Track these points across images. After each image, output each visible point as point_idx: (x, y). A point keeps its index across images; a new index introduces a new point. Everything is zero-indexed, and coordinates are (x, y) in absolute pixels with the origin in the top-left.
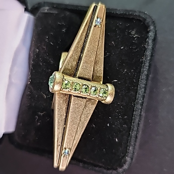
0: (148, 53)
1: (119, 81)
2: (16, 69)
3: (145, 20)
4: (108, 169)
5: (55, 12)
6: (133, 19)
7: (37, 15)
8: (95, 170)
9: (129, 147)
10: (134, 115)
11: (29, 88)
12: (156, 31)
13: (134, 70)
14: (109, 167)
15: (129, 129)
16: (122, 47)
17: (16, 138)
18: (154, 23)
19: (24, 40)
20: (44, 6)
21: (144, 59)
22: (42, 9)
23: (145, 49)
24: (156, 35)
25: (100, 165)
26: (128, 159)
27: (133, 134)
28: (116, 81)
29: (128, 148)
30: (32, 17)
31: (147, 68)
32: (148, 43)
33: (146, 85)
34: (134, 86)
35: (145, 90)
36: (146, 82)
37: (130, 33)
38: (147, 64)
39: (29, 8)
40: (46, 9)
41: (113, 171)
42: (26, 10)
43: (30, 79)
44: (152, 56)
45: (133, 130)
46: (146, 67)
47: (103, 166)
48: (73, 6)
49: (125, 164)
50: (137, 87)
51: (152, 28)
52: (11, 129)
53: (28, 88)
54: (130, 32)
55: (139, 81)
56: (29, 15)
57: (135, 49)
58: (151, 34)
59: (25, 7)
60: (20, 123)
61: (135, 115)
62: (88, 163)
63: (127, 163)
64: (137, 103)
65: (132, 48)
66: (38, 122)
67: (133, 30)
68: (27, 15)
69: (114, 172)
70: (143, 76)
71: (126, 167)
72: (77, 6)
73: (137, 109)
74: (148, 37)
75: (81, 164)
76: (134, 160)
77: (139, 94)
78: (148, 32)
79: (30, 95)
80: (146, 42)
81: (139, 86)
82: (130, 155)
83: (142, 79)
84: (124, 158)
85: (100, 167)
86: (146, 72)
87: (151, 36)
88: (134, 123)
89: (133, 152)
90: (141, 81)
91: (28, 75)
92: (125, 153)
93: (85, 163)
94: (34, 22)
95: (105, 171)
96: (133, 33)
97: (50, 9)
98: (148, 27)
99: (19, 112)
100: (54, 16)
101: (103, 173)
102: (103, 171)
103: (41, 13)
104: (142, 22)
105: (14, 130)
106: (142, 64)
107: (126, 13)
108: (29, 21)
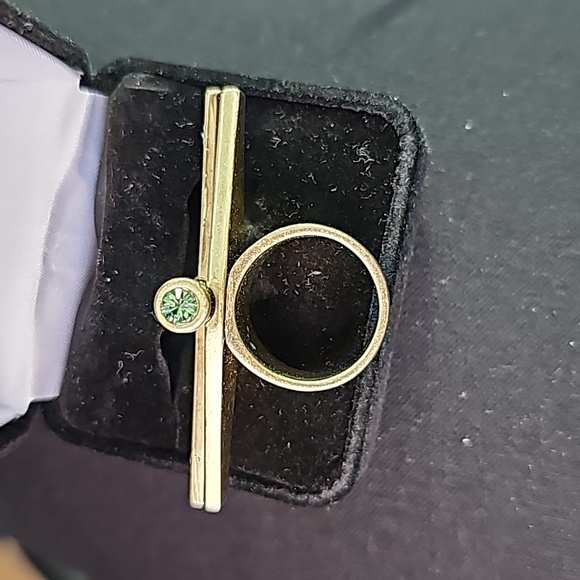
0: (398, 205)
1: (325, 272)
2: (60, 236)
3: (393, 115)
4: (299, 492)
5: (162, 88)
6: (362, 113)
7: (115, 94)
8: (266, 495)
9: (351, 438)
12: (420, 148)
14: (301, 487)
16: (333, 187)
17: (65, 414)
18: (414, 126)
19: (80, 163)
20: (133, 70)
21: (389, 220)
22: (127, 77)
23: (393, 193)
24: (419, 155)
25: (279, 481)
26: (348, 466)
28: (318, 273)
29: (348, 439)
30: (101, 98)
31: (396, 241)
32: (399, 179)
36: (394, 277)
38: (396, 231)
39: (93, 74)
40: (138, 81)
41: (311, 496)
42: (85, 82)
44: (408, 209)
45: (359, 394)
46: (394, 238)
47: (287, 484)
49: (339, 478)
51: (409, 138)
52: (51, 393)
53: (97, 287)
54: (355, 149)
56: (93, 94)
57: (367, 193)
58: (407, 157)
59: (82, 73)
60: (75, 377)
62: (250, 478)
63: (345, 478)
64: (369, 328)
65: (359, 189)
66: (122, 377)
67: (361, 142)
68: (87, 95)
69: (314, 499)
71: (341, 485)
74: (398, 163)
75: (230, 479)
76: (362, 468)
78: (400, 150)
79: (101, 308)
80: (395, 176)
82: (351, 457)
84: (339, 465)
85: (280, 486)
86: (392, 253)
87: (406, 161)
91: (95, 257)
92: (341, 451)
93: (240, 476)
94: (108, 113)
95: (291, 496)
96: (362, 152)
97: (149, 81)
98: (400, 136)
99: (71, 347)
100: (158, 102)
101: (286, 501)
102: (286, 498)
103: (126, 89)
104: (386, 122)
105: (57, 395)
106: (385, 231)
107: (345, 98)
108: (92, 109)
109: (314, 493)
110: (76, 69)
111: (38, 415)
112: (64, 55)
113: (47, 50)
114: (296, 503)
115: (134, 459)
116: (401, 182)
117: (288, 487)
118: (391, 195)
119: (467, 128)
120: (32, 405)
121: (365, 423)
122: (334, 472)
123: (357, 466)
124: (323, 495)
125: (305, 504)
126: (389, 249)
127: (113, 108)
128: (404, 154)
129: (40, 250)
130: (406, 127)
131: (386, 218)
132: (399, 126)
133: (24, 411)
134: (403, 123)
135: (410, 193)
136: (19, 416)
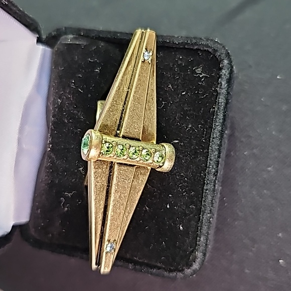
0: (222, 100)
1: (181, 141)
2: (27, 128)
3: (215, 51)
4: (171, 271)
5: (82, 42)
6: (198, 50)
8: (152, 274)
9: (200, 238)
10: (204, 191)
11: (50, 157)
12: (232, 67)
13: (202, 124)
14: (172, 268)
15: (199, 211)
16: (183, 92)
17: (32, 231)
18: (228, 55)
19: (37, 86)
20: (66, 33)
21: (216, 109)
22: (63, 37)
23: (218, 94)
24: (231, 72)
25: (159, 265)
26: (199, 254)
27: (205, 218)
28: (177, 141)
29: (198, 238)
30: (48, 50)
31: (221, 121)
32: (221, 85)
33: (220, 145)
34: (203, 149)
35: (219, 153)
36: (221, 142)
37: (194, 72)
38: (221, 116)
39: (44, 37)
40: (69, 39)
41: (178, 273)
42: (39, 41)
43: (50, 144)
44: (227, 103)
45: (204, 211)
46: (220, 119)
47: (164, 266)
48: (110, 32)
49: (195, 262)
50: (208, 149)
51: (226, 62)
52: (24, 219)
53: (48, 156)
54: (195, 69)
55: (210, 140)
56: (44, 47)
57: (203, 94)
58: (225, 72)
59: (38, 36)
60: (37, 209)
61: (206, 190)
62: (141, 264)
63: (198, 261)
64: (208, 173)
65: (198, 93)
66: (64, 207)
67: (198, 66)
68: (41, 48)
69: (180, 275)
70: (216, 133)
71: (196, 266)
72: (116, 33)
73: (209, 182)
74: (220, 77)
75: (130, 265)
76: (207, 255)
77: (210, 160)
78: (221, 69)
79: (51, 168)
80: (219, 84)
81: (210, 148)
82: (202, 248)
83: (214, 138)
84: (193, 254)
85: (159, 268)
86: (219, 128)
87: (225, 75)
88: (204, 201)
89: (206, 245)
90: (213, 141)
91: (47, 138)
92: (194, 245)
93: (135, 263)
94: (52, 58)
95: (166, 274)
96: (199, 71)
97: (75, 38)
98: (220, 61)
99: (35, 192)
100: (81, 50)
101: (163, 276)
102: (163, 275)
103: (62, 44)
104: (211, 54)
105: (28, 220)
106: (214, 116)
107: (188, 41)
108: (44, 56)
109: (180, 271)
110: (34, 33)
111: (17, 233)
112: (27, 24)
113: (18, 20)
114: (169, 278)
115: (73, 256)
116: (223, 87)
117: (164, 269)
118: (217, 95)
120: (14, 227)
122: (191, 257)
123: (204, 254)
124: (185, 272)
125: (175, 278)
126: (218, 126)
127: (56, 55)
128: (223, 71)
129: (17, 136)
130: (224, 55)
131: (214, 108)
132: (220, 55)
133: (9, 230)
134: (222, 54)
135: (228, 93)
136: (6, 233)
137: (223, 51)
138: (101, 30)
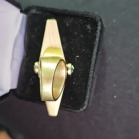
0: (97, 39)
2: (16, 49)
3: (96, 18)
5: (40, 13)
6: (88, 17)
7: (28, 14)
8: (67, 110)
10: (89, 77)
13: (89, 50)
14: (75, 108)
15: (87, 85)
16: (81, 35)
17: (18, 92)
18: (101, 20)
19: (20, 31)
21: (95, 43)
22: (31, 10)
23: (96, 37)
26: (86, 103)
27: (89, 88)
28: (78, 56)
29: (86, 96)
30: (25, 16)
31: (97, 48)
32: (97, 33)
33: (96, 59)
34: (89, 60)
36: (96, 57)
37: (86, 27)
38: (97, 46)
39: (23, 10)
40: (34, 11)
42: (21, 11)
44: (100, 41)
45: (89, 85)
47: (72, 107)
48: (51, 8)
49: (84, 106)
51: (100, 23)
52: (15, 87)
55: (92, 56)
56: (23, 15)
57: (90, 37)
58: (99, 28)
59: (20, 10)
60: (20, 83)
63: (86, 105)
66: (32, 82)
67: (88, 24)
68: (22, 15)
69: (78, 111)
71: (85, 108)
72: (54, 9)
74: (97, 29)
77: (92, 64)
78: (97, 26)
81: (92, 59)
82: (87, 101)
83: (94, 55)
84: (84, 103)
85: (70, 108)
86: (96, 51)
88: (89, 81)
89: (89, 99)
92: (84, 99)
95: (73, 110)
96: (88, 26)
97: (36, 11)
98: (97, 23)
100: (39, 16)
101: (72, 112)
103: (31, 13)
104: (94, 19)
106: (94, 46)
107: (84, 14)
108: (23, 18)
111: (12, 93)
114: (74, 112)
115: (35, 102)
119: (114, 22)
120: (10, 90)
121: (90, 92)
122: (83, 104)
123: (88, 103)
124: (80, 110)
125: (76, 112)
129: (12, 52)
130: (99, 20)
132: (97, 20)
135: (100, 37)
136: (7, 93)
137: (99, 19)
138: (48, 8)
